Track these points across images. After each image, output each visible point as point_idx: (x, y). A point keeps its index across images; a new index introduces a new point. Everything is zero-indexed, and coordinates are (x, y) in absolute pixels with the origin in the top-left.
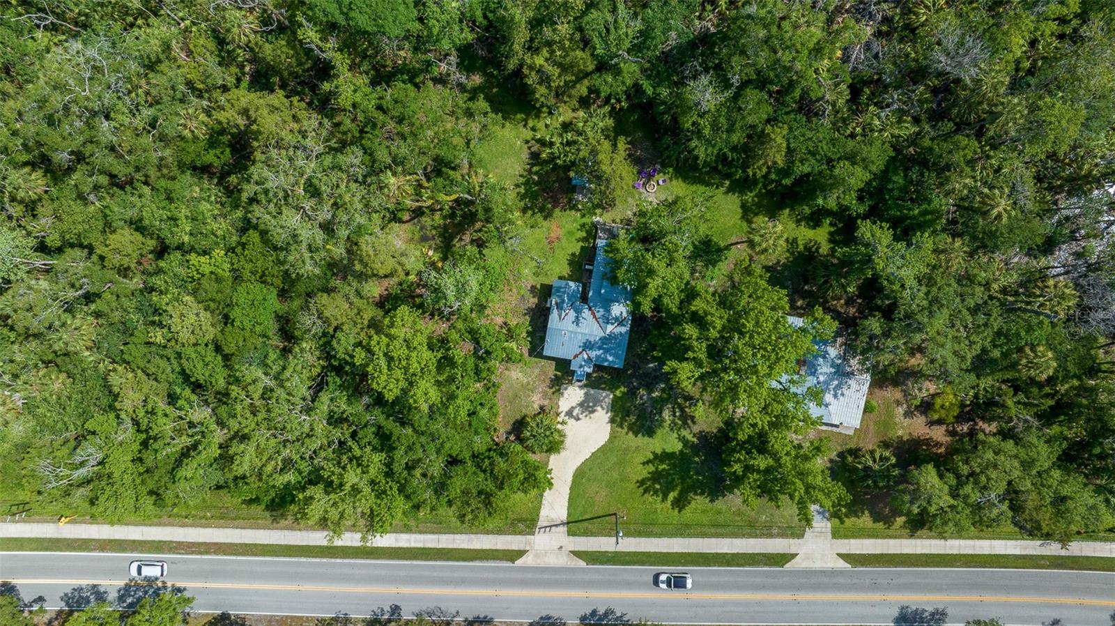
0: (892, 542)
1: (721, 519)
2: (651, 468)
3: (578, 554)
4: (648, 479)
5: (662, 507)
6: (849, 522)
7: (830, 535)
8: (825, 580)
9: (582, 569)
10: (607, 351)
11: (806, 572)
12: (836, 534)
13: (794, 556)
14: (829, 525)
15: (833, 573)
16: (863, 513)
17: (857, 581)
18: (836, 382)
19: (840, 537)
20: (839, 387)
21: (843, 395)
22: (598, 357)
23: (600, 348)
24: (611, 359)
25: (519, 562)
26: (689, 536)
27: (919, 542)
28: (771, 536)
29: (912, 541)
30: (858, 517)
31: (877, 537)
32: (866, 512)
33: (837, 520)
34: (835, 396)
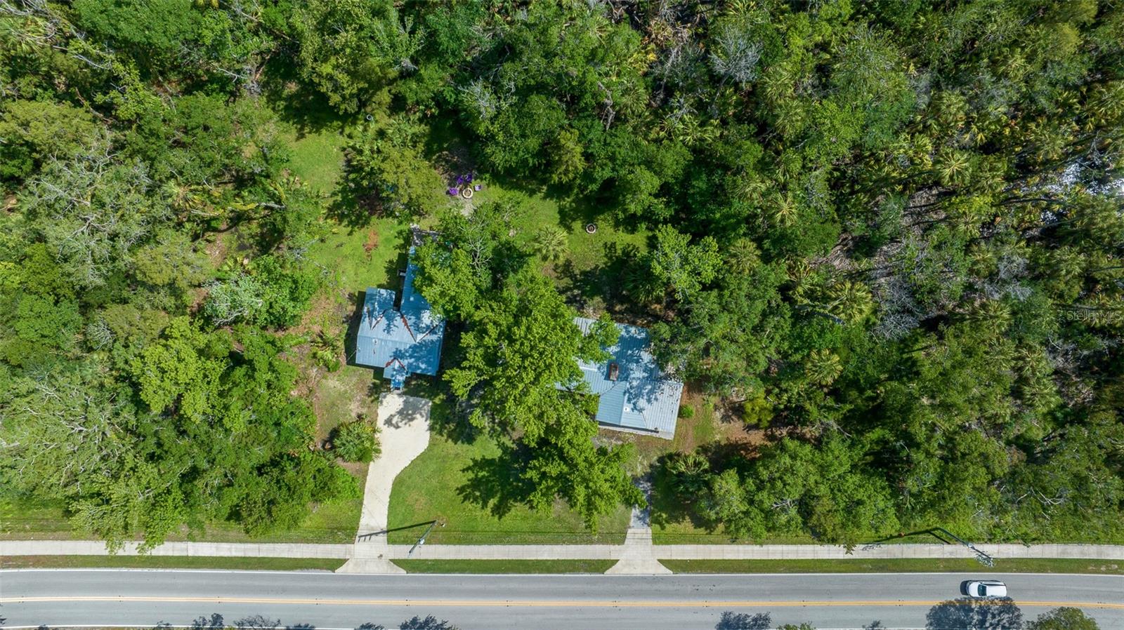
0: (713, 547)
1: (541, 526)
2: (471, 475)
3: (398, 562)
4: (468, 486)
5: (482, 515)
6: (670, 528)
7: (650, 542)
8: (646, 587)
9: (403, 578)
10: (418, 359)
11: (628, 578)
12: (657, 540)
13: (614, 562)
14: (650, 531)
15: (655, 579)
16: (684, 519)
17: (678, 588)
18: (650, 387)
19: (662, 543)
20: (652, 392)
21: (656, 399)
22: (410, 365)
23: (411, 356)
24: (423, 366)
25: (339, 571)
26: (509, 543)
27: (741, 547)
28: (592, 543)
29: (734, 547)
30: (679, 522)
31: (698, 543)
32: (687, 517)
33: (658, 526)
34: (649, 401)
